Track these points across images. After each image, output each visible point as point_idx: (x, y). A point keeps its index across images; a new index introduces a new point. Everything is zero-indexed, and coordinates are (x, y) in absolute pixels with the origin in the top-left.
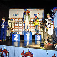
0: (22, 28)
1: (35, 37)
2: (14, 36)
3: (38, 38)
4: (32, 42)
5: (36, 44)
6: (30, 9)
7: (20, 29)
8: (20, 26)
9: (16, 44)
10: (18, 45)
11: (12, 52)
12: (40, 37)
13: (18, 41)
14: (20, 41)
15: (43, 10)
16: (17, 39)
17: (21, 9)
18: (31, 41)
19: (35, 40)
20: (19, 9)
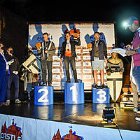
0: (59, 72)
1: (92, 93)
3: (101, 96)
5: (94, 111)
7: (55, 74)
9: (44, 112)
10: (49, 115)
11: (31, 133)
12: (105, 93)
13: (49, 106)
14: (54, 105)
15: (112, 26)
16: (48, 101)
18: (83, 106)
19: (92, 103)
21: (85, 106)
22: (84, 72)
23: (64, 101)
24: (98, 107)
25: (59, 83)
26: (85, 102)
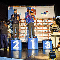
0: (25, 32)
2: (14, 43)
5: (44, 54)
6: (35, 6)
7: (22, 33)
8: (22, 30)
9: (16, 54)
10: (19, 56)
12: (50, 44)
13: (19, 51)
14: (22, 50)
15: (53, 7)
16: (18, 48)
17: (23, 6)
19: (43, 49)
20: (21, 6)
21: (39, 51)
22: (38, 32)
23: (27, 48)
24: (46, 51)
25: (25, 38)
26: (39, 49)
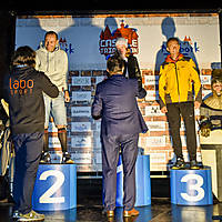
0: (89, 130)
2: (43, 177)
3: (191, 187)
4: (154, 213)
6: (136, 15)
12: (201, 181)
14: (78, 209)
16: (63, 200)
18: (147, 211)
